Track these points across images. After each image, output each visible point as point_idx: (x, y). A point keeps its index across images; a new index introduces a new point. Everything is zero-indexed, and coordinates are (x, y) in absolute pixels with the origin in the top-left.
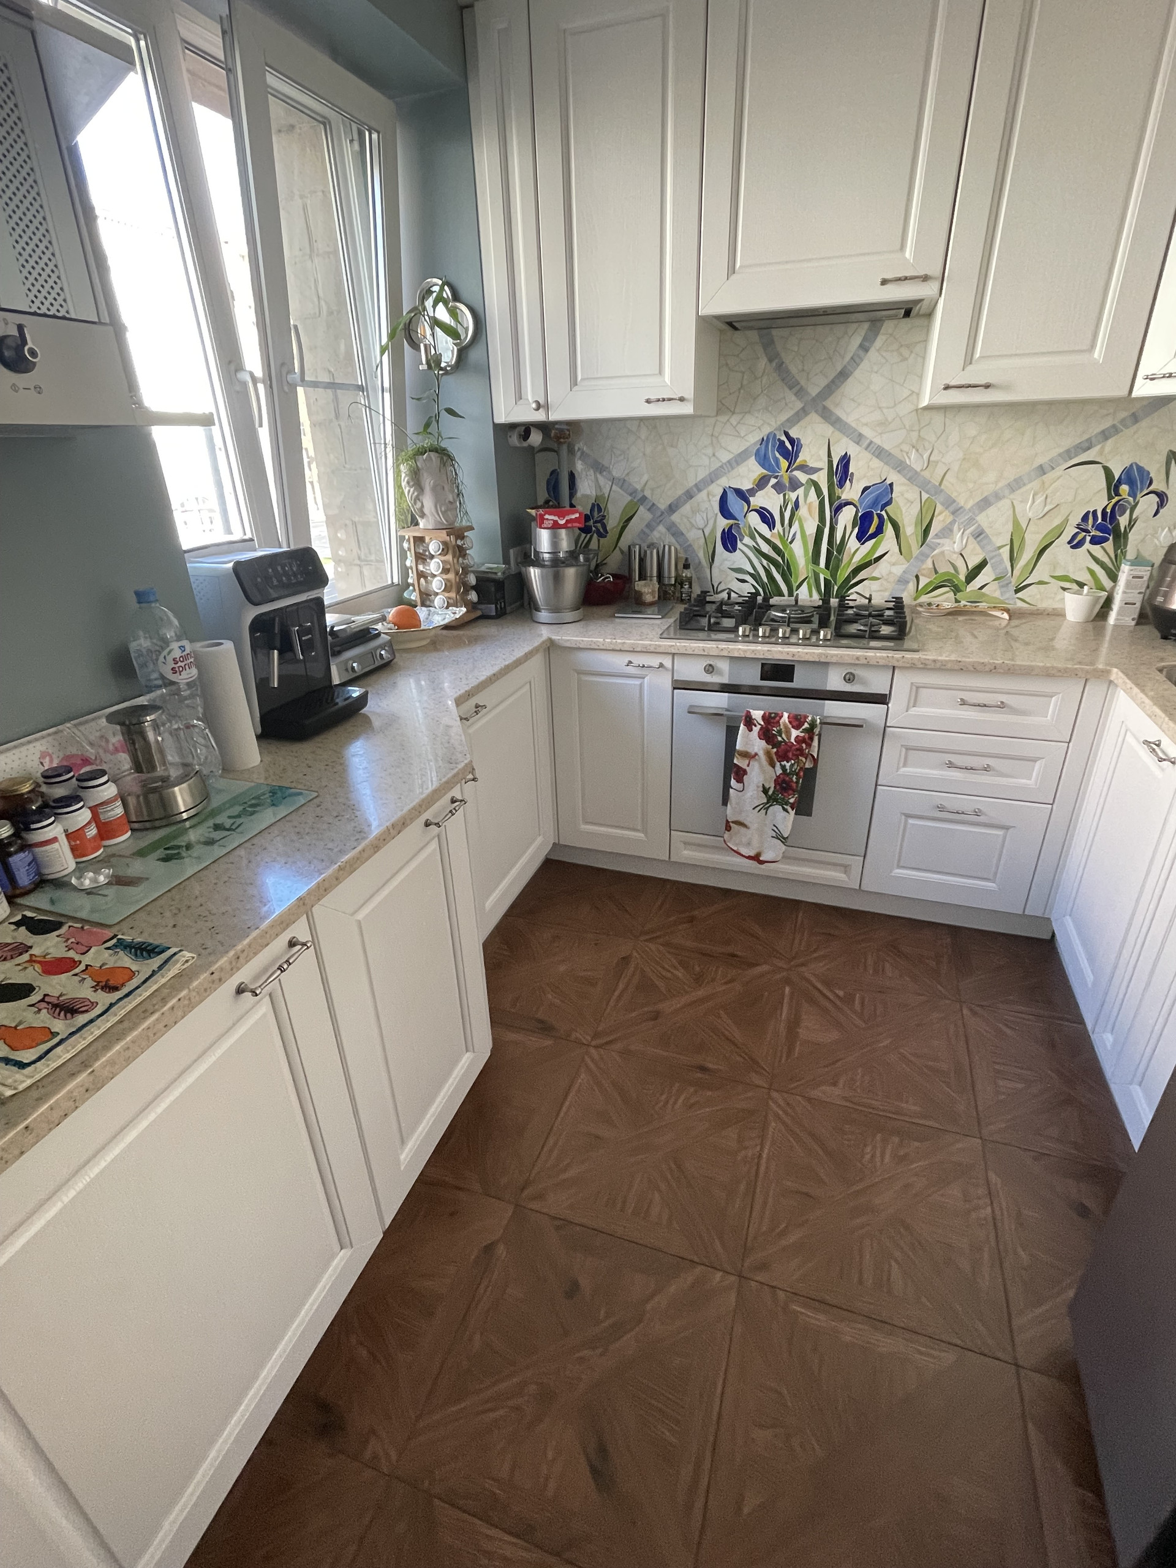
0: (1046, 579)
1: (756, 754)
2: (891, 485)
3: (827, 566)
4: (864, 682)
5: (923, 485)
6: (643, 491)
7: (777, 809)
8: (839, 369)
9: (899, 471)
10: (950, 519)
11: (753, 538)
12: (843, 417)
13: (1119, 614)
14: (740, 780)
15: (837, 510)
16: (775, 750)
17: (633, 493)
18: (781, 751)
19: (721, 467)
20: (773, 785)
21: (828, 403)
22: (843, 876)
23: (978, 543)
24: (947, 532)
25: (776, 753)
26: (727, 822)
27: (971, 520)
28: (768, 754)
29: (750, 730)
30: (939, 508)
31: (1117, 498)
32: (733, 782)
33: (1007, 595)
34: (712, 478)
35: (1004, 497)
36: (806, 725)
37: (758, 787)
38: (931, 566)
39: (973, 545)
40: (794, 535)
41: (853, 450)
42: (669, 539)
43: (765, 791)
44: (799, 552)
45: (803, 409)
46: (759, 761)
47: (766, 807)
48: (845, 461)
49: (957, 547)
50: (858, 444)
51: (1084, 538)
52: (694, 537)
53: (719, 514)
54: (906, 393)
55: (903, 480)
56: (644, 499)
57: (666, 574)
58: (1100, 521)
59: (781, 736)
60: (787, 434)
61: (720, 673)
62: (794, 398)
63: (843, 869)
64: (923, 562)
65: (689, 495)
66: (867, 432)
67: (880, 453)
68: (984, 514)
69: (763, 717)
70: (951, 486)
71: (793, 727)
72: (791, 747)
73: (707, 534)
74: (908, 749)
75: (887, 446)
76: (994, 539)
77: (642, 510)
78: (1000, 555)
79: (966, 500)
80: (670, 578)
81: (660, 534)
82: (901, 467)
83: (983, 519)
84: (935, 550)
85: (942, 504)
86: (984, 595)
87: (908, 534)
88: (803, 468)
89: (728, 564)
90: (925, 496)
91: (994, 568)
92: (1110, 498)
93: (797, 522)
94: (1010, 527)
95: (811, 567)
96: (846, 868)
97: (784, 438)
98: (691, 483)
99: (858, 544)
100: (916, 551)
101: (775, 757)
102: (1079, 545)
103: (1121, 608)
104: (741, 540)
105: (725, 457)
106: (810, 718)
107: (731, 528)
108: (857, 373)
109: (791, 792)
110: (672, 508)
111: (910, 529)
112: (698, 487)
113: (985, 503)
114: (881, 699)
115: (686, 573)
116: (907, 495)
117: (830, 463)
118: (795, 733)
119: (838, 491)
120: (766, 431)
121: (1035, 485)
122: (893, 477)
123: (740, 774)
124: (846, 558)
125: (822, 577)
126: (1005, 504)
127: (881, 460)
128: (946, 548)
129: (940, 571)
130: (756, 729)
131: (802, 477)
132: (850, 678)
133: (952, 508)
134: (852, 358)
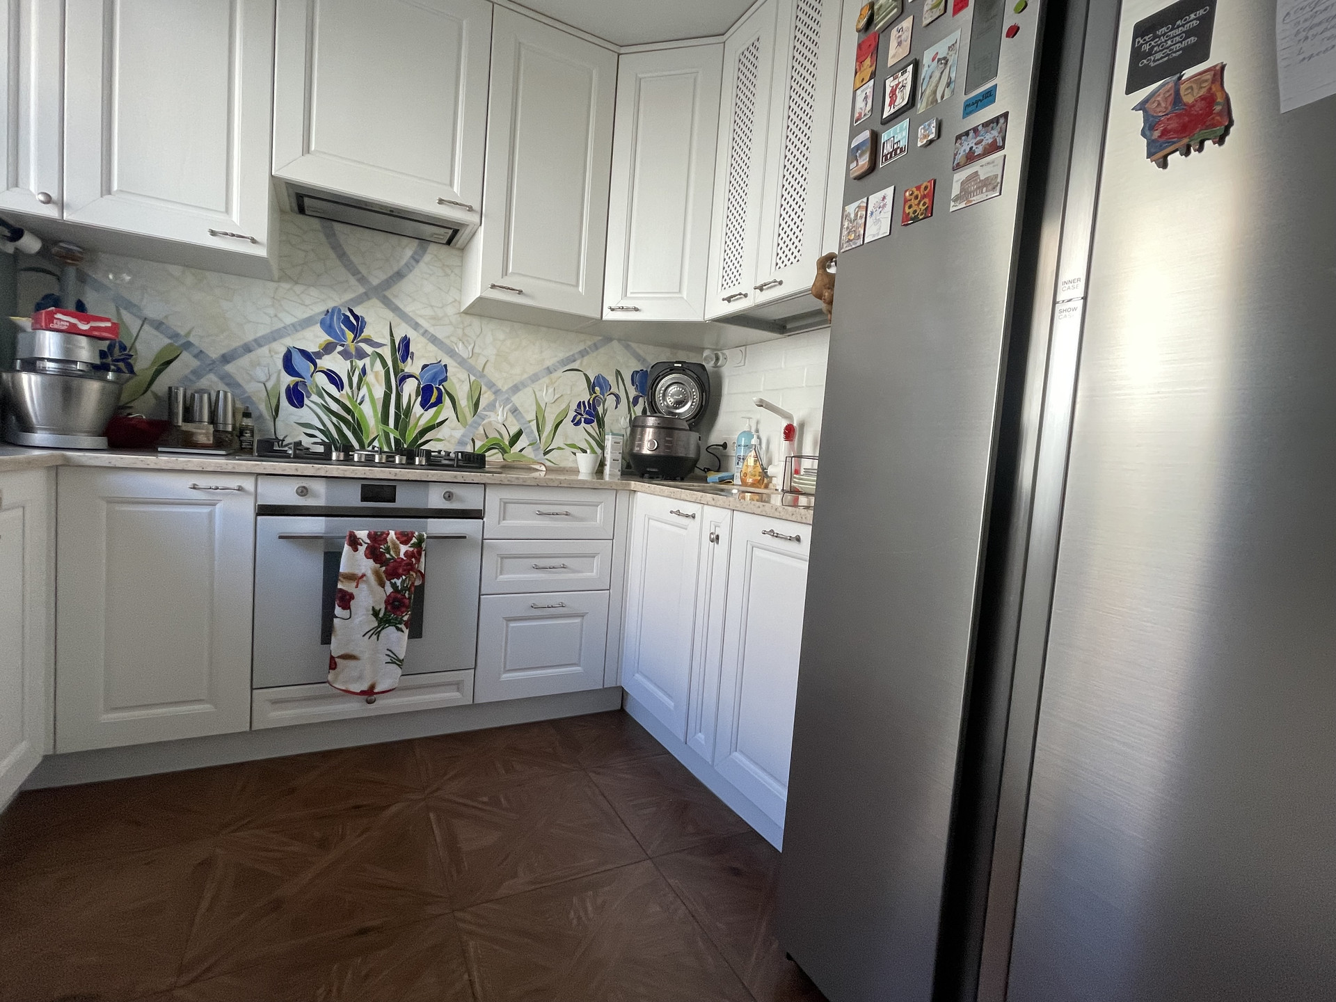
0: (562, 446)
1: (364, 575)
2: (445, 366)
3: (396, 427)
4: (461, 500)
5: (470, 370)
6: (188, 334)
7: (390, 631)
8: (396, 269)
9: (451, 357)
10: (493, 397)
11: (321, 396)
12: (401, 306)
13: (611, 467)
14: (346, 605)
15: (402, 379)
16: (384, 568)
17: (175, 336)
18: (390, 568)
19: (284, 328)
20: (383, 606)
21: (387, 293)
22: (456, 695)
23: (515, 417)
24: (491, 407)
25: (384, 572)
26: (332, 658)
27: (508, 400)
28: (376, 573)
29: (356, 550)
30: (484, 388)
31: (594, 395)
32: (338, 611)
33: (539, 457)
34: (275, 336)
35: (528, 385)
36: (414, 540)
37: (368, 610)
38: (483, 432)
39: (511, 418)
40: (363, 397)
41: (412, 335)
42: (222, 387)
43: (375, 613)
44: (369, 413)
45: (366, 294)
46: (367, 582)
47: (377, 632)
48: (406, 342)
49: (500, 419)
50: (415, 330)
51: (580, 419)
52: (255, 390)
53: (283, 371)
54: (451, 300)
55: (455, 364)
56: (188, 345)
57: (221, 419)
58: (587, 408)
59: (389, 553)
60: (351, 311)
61: (315, 496)
62: (357, 283)
63: (455, 687)
64: (477, 428)
65: (247, 349)
66: (421, 321)
67: (434, 340)
68: (516, 396)
69: (369, 536)
70: (491, 372)
71: (401, 543)
72: (400, 563)
73: (269, 388)
74: (503, 558)
75: (439, 336)
76: (525, 415)
77: (185, 356)
78: (530, 427)
79: (504, 386)
80: (225, 424)
81: (210, 381)
82: (452, 353)
83: (517, 400)
84: (484, 420)
85: (486, 385)
86: (524, 456)
87: (463, 406)
88: (368, 341)
89: (295, 419)
90: (472, 378)
91: (528, 437)
92: (591, 395)
93: (365, 386)
94: (534, 407)
95: (381, 426)
96: (458, 685)
97: (348, 314)
98: (250, 337)
99: (422, 411)
100: (470, 419)
101: (384, 576)
102: (578, 424)
103: (611, 463)
104: (308, 397)
105: (289, 320)
106: (417, 533)
107: (296, 384)
108: (411, 276)
109: (403, 609)
110: (226, 359)
111: (463, 402)
112: (259, 343)
113: (516, 389)
114: (477, 515)
115: (247, 422)
116: (459, 375)
117: (393, 341)
118: (403, 549)
119: (401, 365)
120: (330, 305)
121: (546, 380)
122: (446, 360)
123: (346, 600)
124: (412, 421)
125: (392, 436)
126: (528, 390)
127: (435, 345)
128: (492, 419)
129: (490, 436)
130: (362, 549)
131: (369, 349)
132: (449, 496)
133: (493, 390)
134: (406, 264)
